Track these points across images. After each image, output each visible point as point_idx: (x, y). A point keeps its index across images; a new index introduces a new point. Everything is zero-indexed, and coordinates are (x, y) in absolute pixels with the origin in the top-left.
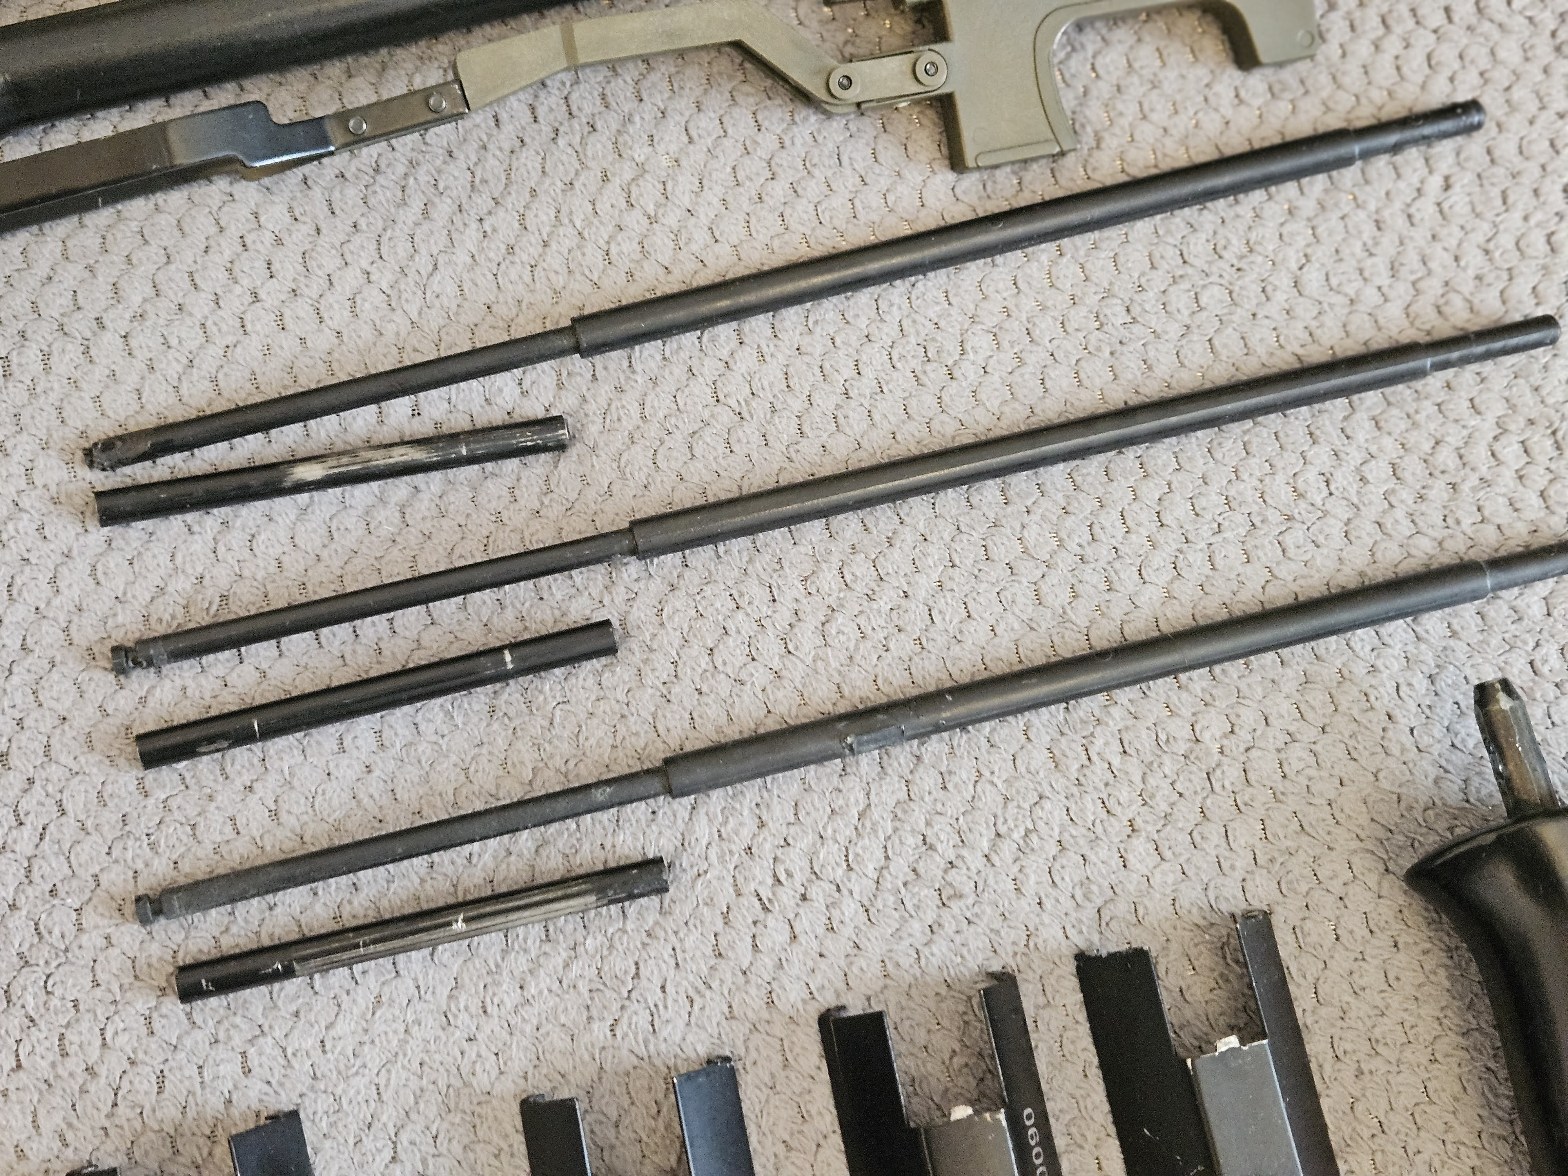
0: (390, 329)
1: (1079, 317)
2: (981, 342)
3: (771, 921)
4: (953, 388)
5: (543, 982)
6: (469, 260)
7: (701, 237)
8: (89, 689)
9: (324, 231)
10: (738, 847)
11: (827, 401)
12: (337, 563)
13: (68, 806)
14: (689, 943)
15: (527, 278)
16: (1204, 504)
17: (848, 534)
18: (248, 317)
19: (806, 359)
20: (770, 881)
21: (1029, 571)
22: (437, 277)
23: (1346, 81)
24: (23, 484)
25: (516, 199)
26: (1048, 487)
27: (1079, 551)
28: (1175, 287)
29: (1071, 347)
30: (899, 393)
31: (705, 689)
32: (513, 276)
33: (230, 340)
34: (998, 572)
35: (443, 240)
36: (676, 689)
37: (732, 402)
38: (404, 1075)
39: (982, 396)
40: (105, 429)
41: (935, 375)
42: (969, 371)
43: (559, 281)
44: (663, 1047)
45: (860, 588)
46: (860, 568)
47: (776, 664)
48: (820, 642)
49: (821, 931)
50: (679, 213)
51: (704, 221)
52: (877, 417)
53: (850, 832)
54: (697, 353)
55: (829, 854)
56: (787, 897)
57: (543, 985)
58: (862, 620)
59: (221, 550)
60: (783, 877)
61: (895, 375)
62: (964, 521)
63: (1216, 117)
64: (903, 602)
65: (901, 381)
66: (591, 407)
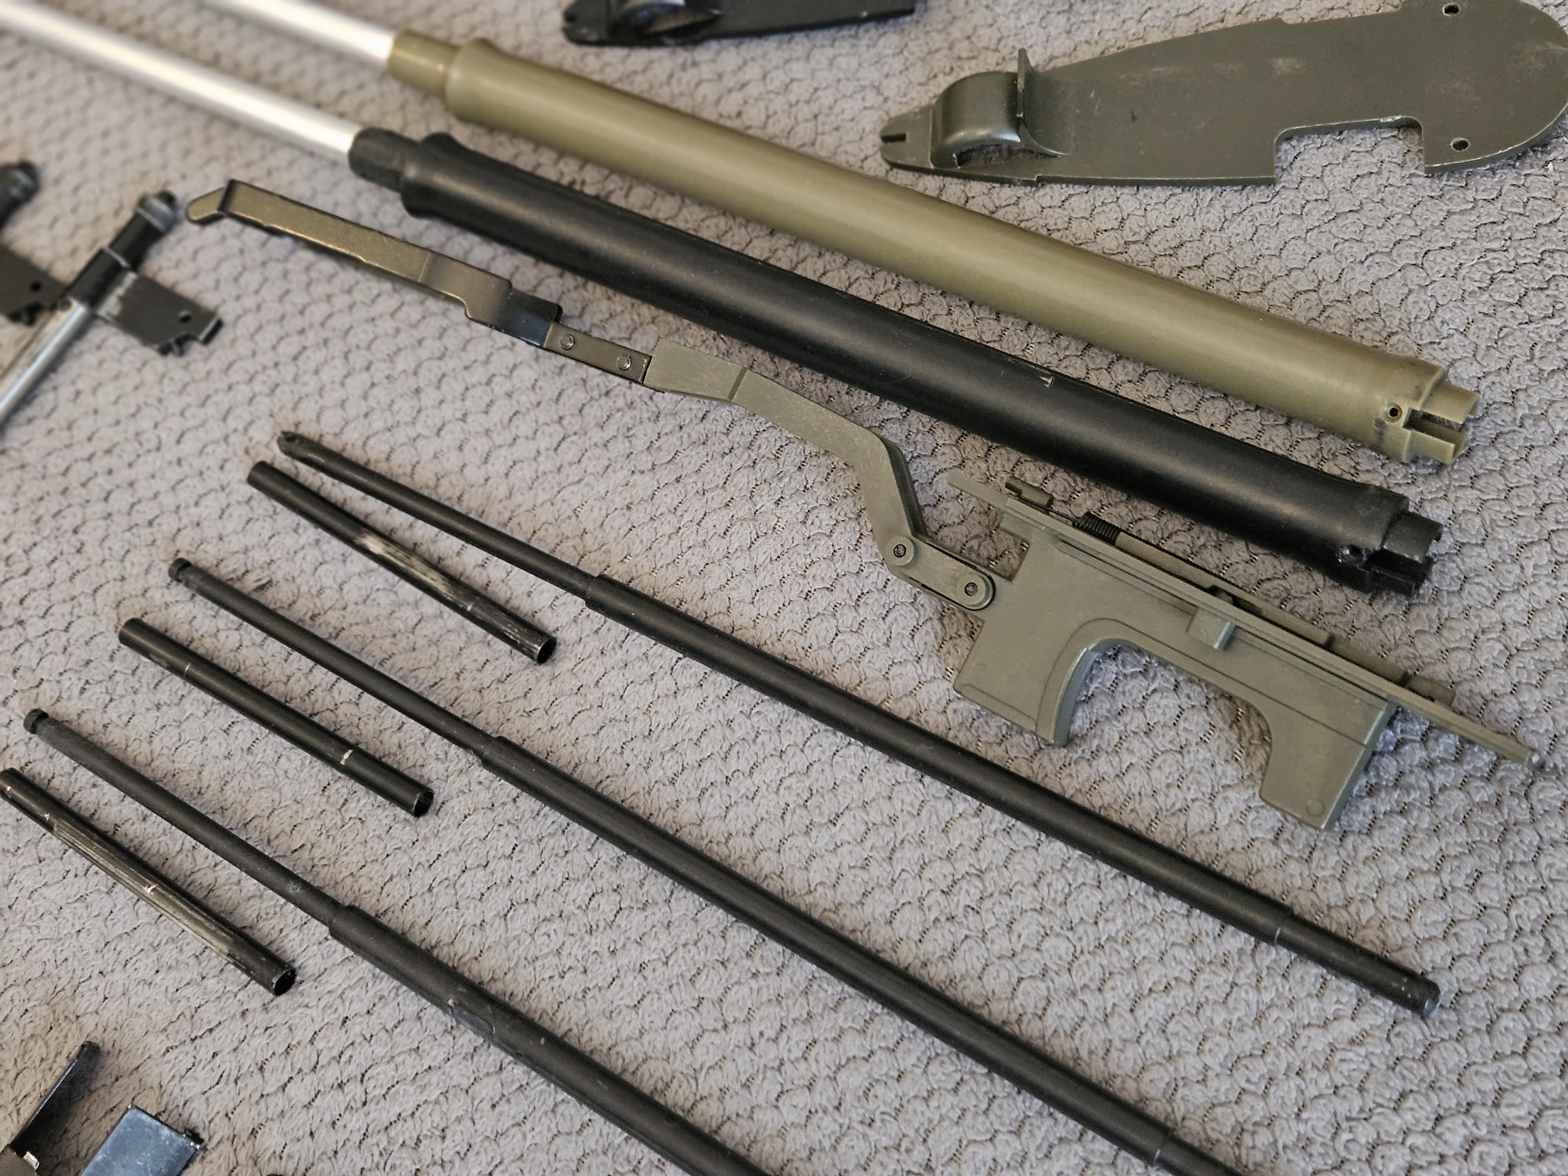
0: (518, 498)
1: (939, 871)
2: (850, 827)
3: (308, 1079)
4: (799, 841)
5: (167, 980)
6: (603, 492)
7: (746, 592)
8: (154, 572)
9: (542, 407)
10: (342, 1012)
11: (710, 772)
12: (350, 619)
13: (72, 629)
14: (255, 1043)
15: (622, 532)
16: (879, 1094)
17: (626, 876)
18: (448, 427)
19: (728, 732)
20: (335, 1053)
21: (709, 1016)
22: (574, 488)
23: (1352, 879)
24: (241, 428)
25: (666, 475)
26: (787, 972)
27: (756, 1035)
28: (1036, 915)
29: (913, 887)
30: (762, 811)
31: (435, 891)
32: (616, 525)
33: (425, 432)
34: (686, 996)
35: (600, 469)
36: (419, 873)
37: (655, 719)
38: (50, 955)
39: (814, 865)
40: (309, 430)
41: (798, 819)
42: (822, 839)
43: (638, 548)
44: (177, 1091)
45: (592, 917)
46: (606, 904)
47: (489, 916)
48: (530, 929)
49: (328, 1119)
50: (748, 563)
51: (758, 582)
52: (731, 814)
53: (411, 1072)
54: (667, 668)
55: (383, 1075)
56: (331, 1074)
57: (166, 983)
58: (569, 941)
59: (300, 555)
60: (344, 1058)
61: (772, 796)
62: (707, 940)
63: (1209, 816)
64: (606, 954)
65: (769, 803)
66: (579, 648)
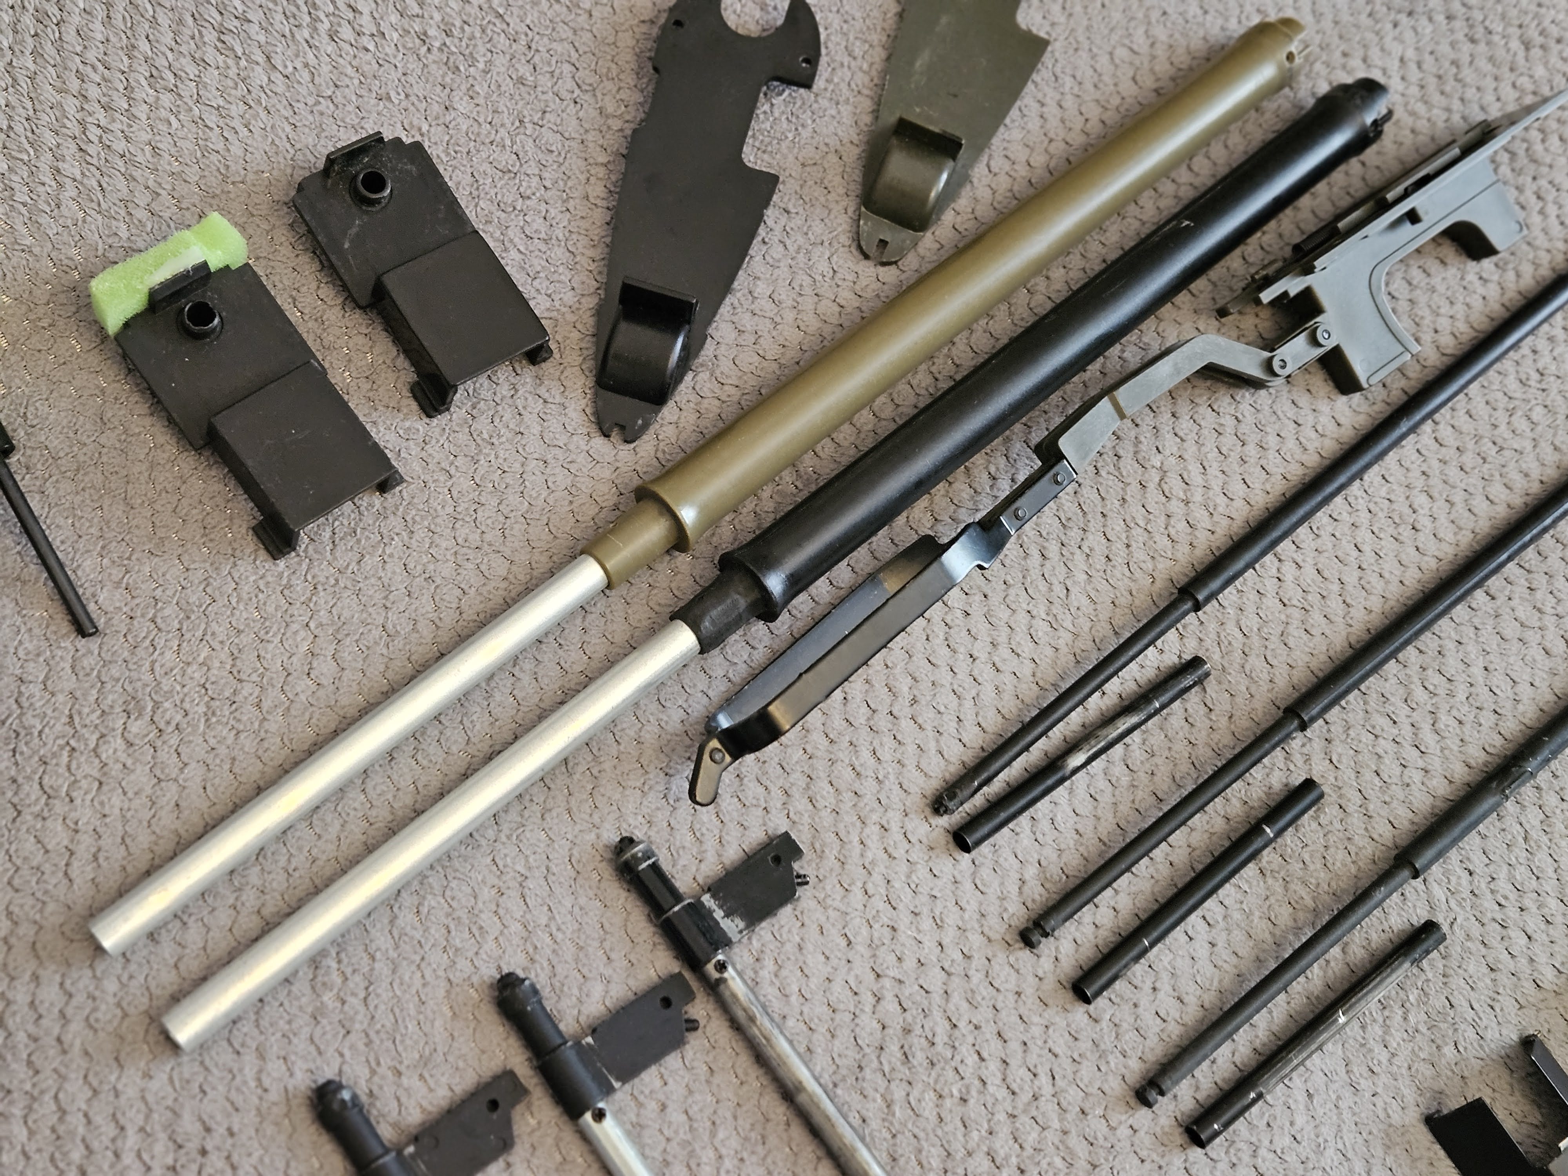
0: (1061, 643)
1: (1469, 459)
2: (1421, 500)
3: (1512, 934)
4: (1421, 537)
5: (1396, 1038)
6: (1085, 577)
7: (1221, 500)
8: (1020, 965)
9: (990, 594)
10: (1466, 894)
11: (1351, 577)
12: (1110, 816)
13: (1057, 1050)
14: (1471, 970)
15: (1128, 573)
17: (1413, 659)
18: (976, 673)
19: (1326, 554)
20: (1497, 907)
21: (1533, 637)
22: (1072, 596)
23: (1538, 243)
24: (907, 846)
25: (1095, 523)
26: (1512, 578)
27: (1553, 611)
28: (1513, 417)
29: (1474, 480)
30: (1392, 555)
31: (1387, 799)
32: (1119, 576)
33: (973, 693)
34: (1516, 646)
35: (1064, 569)
36: (1371, 807)
37: (1295, 602)
38: (1352, 1136)
39: (1441, 535)
40: (934, 786)
41: (1406, 533)
42: (1424, 522)
43: (1149, 566)
44: (1493, 1046)
45: (1442, 692)
46: (1434, 679)
47: (1421, 763)
48: (1437, 738)
49: (1543, 926)
50: (1200, 490)
51: (1217, 489)
52: (1386, 575)
53: (1525, 854)
55: (1521, 874)
56: (1512, 912)
57: (1398, 1039)
58: (1454, 712)
59: (1040, 837)
60: (1503, 902)
61: (1383, 543)
62: (1477, 621)
63: (1476, 296)
64: (1472, 689)
65: (1388, 545)
66: (1208, 643)
